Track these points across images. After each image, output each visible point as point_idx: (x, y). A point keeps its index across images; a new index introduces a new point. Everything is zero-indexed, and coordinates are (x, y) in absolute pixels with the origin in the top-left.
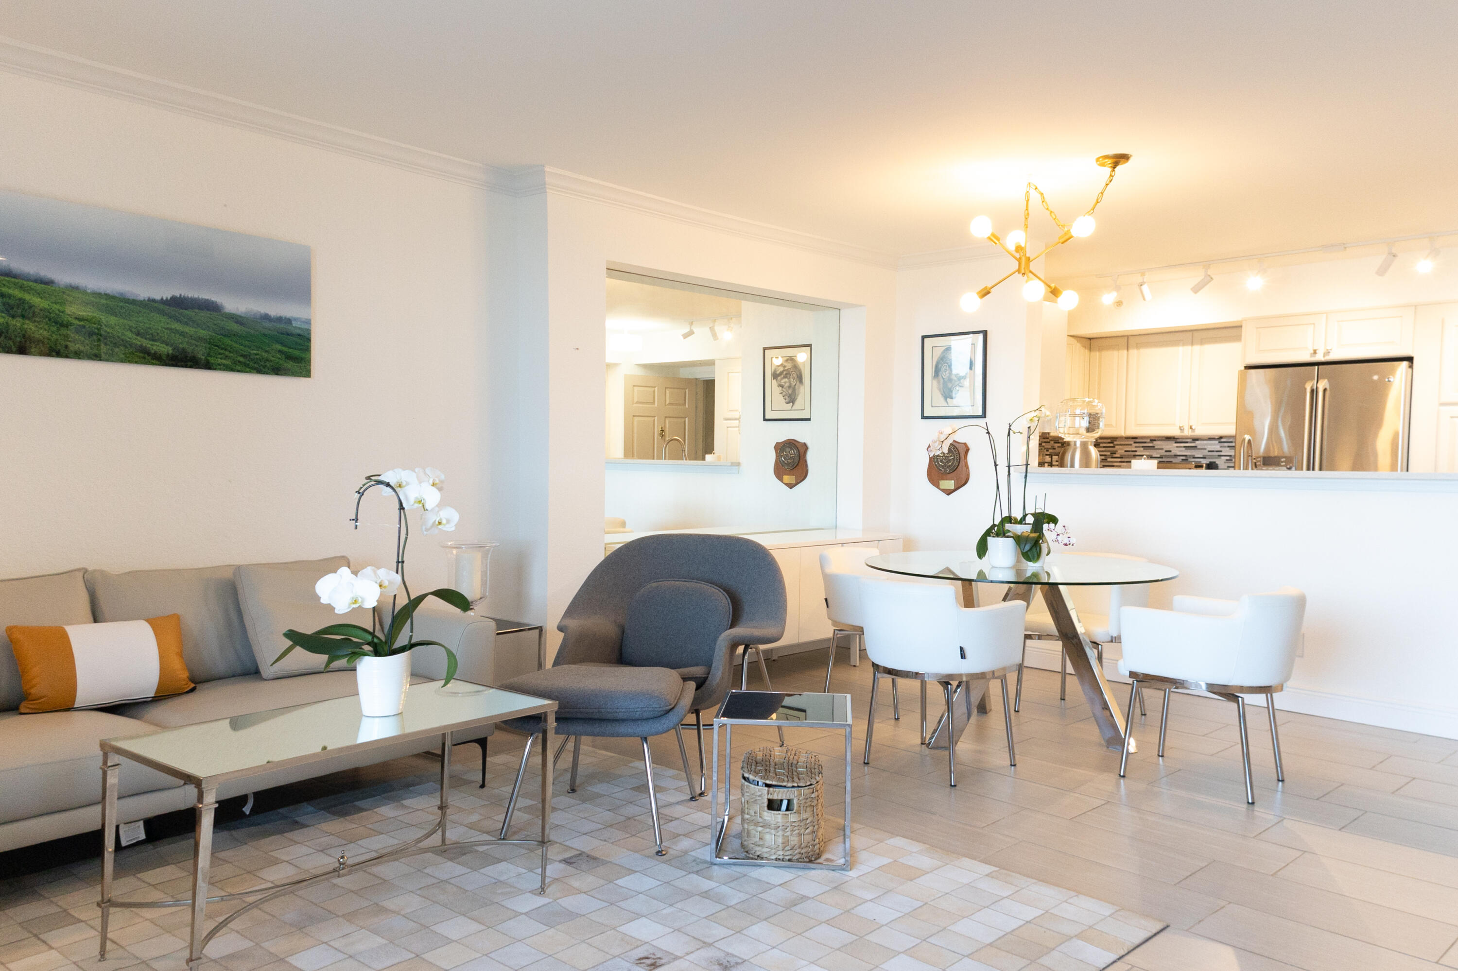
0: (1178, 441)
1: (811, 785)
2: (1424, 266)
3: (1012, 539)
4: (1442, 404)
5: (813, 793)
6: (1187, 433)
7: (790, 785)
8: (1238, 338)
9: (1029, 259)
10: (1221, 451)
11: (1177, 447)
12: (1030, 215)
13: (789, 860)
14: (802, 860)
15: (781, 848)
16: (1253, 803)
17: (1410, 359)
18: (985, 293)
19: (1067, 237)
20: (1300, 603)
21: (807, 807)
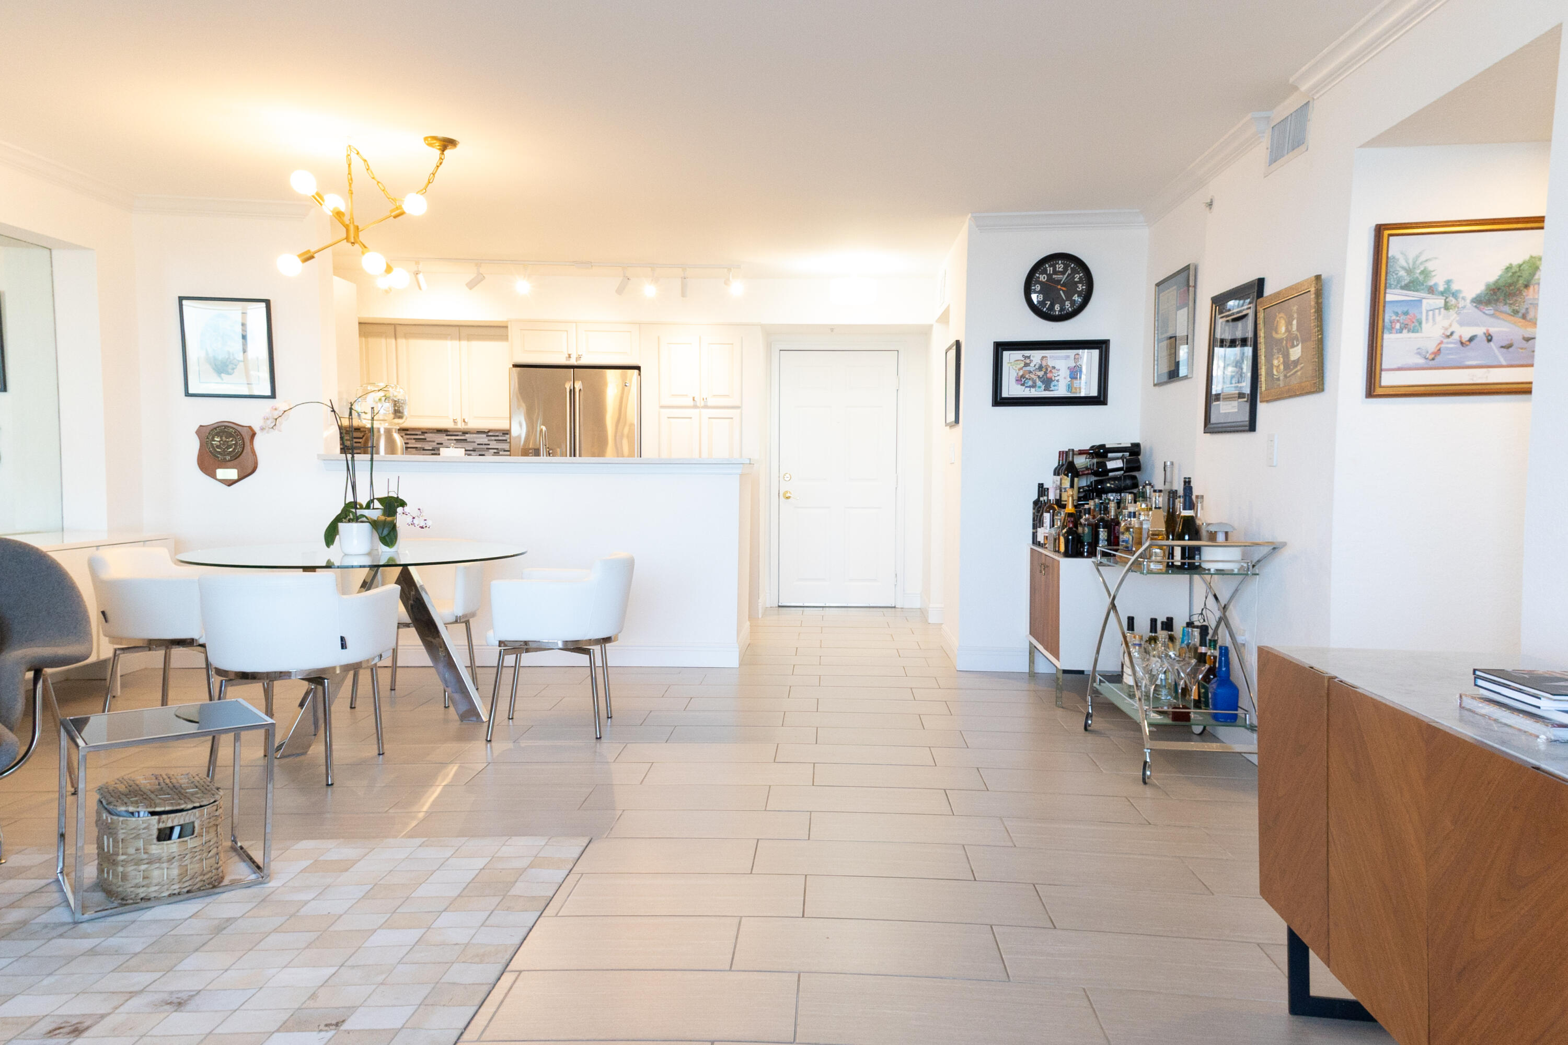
0: (449, 433)
1: (215, 802)
2: (650, 290)
3: (368, 524)
4: (662, 407)
5: (217, 810)
6: (460, 426)
7: (190, 806)
8: (505, 338)
9: (358, 229)
10: (489, 445)
11: (448, 440)
12: (353, 180)
13: (188, 892)
14: (204, 888)
15: (176, 881)
16: (600, 738)
17: (638, 368)
18: (308, 257)
19: (397, 212)
20: (629, 565)
21: (209, 827)
